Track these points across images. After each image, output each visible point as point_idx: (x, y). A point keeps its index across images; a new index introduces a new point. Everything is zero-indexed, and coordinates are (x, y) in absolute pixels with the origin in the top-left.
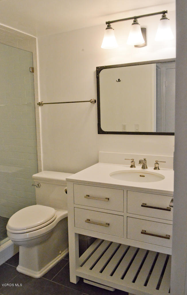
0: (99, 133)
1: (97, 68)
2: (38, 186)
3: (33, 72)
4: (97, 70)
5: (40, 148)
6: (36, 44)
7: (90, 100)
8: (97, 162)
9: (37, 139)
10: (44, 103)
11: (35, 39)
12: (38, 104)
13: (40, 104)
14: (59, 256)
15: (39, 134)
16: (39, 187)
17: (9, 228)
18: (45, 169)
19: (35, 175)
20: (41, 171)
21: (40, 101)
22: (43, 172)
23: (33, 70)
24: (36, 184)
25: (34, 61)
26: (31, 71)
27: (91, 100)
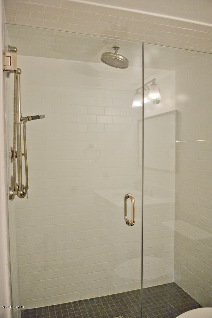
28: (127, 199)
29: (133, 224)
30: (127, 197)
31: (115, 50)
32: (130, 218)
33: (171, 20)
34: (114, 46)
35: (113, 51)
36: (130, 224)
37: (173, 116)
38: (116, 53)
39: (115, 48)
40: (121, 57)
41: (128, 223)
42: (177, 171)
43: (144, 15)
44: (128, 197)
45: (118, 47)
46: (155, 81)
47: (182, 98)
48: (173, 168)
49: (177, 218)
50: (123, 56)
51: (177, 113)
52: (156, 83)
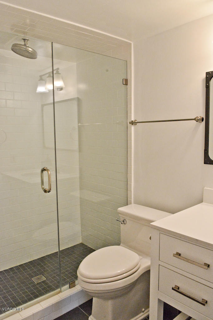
0: (205, 163)
1: (207, 73)
2: (124, 222)
3: (127, 85)
4: (206, 77)
5: (131, 176)
6: (131, 50)
7: (195, 118)
8: (201, 201)
9: (128, 165)
10: (138, 121)
11: (130, 44)
12: (130, 123)
13: (132, 123)
14: (142, 314)
15: (131, 160)
16: (125, 224)
17: (79, 274)
18: (136, 203)
19: (121, 209)
20: (131, 204)
21: (133, 119)
22: (133, 205)
23: (126, 82)
24: (122, 220)
25: (129, 71)
26: (124, 83)
27: (197, 117)
28: (44, 172)
29: (50, 191)
30: (43, 170)
31: (24, 41)
32: (47, 187)
33: (74, 26)
34: (24, 38)
35: (23, 43)
36: (47, 191)
37: (75, 103)
38: (25, 45)
39: (24, 40)
40: (30, 49)
41: (45, 191)
42: (80, 150)
43: (52, 19)
44: (45, 170)
45: (27, 40)
46: (59, 70)
47: (82, 86)
48: (76, 147)
49: (81, 188)
50: (32, 49)
51: (79, 100)
52: (60, 72)
